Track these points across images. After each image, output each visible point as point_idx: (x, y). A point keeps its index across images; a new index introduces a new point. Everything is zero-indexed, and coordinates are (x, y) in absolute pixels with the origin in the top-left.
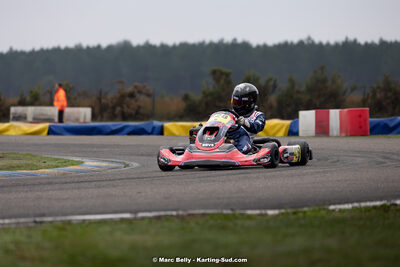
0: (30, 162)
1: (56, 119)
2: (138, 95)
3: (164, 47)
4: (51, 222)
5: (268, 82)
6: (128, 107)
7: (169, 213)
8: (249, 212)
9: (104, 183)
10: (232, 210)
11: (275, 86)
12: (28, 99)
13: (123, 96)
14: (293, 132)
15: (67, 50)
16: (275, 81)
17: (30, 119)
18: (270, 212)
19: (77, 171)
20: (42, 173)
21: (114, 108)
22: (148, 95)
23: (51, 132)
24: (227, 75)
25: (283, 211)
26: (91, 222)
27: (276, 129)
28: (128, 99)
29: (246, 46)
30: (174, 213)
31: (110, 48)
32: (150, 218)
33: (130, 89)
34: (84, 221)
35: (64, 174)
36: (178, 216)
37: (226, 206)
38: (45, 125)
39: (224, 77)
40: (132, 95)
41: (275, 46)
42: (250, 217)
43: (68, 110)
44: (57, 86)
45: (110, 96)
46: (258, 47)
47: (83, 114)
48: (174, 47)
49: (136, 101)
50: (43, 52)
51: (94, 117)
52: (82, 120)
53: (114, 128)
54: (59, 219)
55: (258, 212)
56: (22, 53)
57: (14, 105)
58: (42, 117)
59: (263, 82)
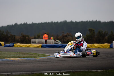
0: (35, 55)
1: (44, 43)
2: (68, 36)
5: (106, 32)
6: (65, 40)
11: (107, 34)
12: (37, 37)
14: (111, 47)
15: (49, 23)
17: (37, 43)
19: (48, 58)
20: (37, 59)
21: (61, 40)
22: (71, 36)
23: (42, 47)
24: (94, 30)
27: (106, 46)
28: (65, 37)
29: (100, 22)
31: (61, 22)
33: (66, 34)
35: (44, 59)
38: (41, 45)
39: (92, 31)
40: (66, 36)
41: (108, 22)
43: (48, 40)
45: (60, 36)
46: (103, 22)
48: (79, 22)
49: (67, 38)
53: (60, 46)
56: (36, 24)
57: (33, 39)
58: (40, 42)
59: (103, 32)
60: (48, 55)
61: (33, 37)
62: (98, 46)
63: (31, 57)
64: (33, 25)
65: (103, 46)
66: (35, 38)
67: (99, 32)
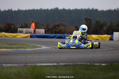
0: (24, 46)
1: (33, 33)
2: (60, 26)
3: (69, 10)
4: (30, 66)
5: (104, 22)
6: (57, 29)
7: (69, 64)
8: (96, 64)
9: (48, 54)
10: (90, 63)
11: (106, 24)
12: (24, 26)
13: (55, 26)
14: (111, 39)
15: (37, 10)
16: (106, 22)
17: (24, 32)
18: (103, 64)
19: (39, 50)
20: (28, 50)
21: (52, 30)
22: (64, 26)
23: (31, 37)
24: (90, 20)
25: (107, 64)
26: (43, 66)
27: (106, 38)
28: (57, 27)
29: (97, 10)
30: (71, 64)
31: (51, 10)
32: (63, 65)
33: (58, 24)
34: (41, 65)
35: (35, 50)
36: (72, 65)
37: (89, 62)
38: (30, 34)
40: (58, 26)
41: (106, 11)
42: (96, 66)
44: (32, 22)
45: (51, 26)
46: (101, 11)
47: (42, 31)
48: (73, 10)
49: (60, 27)
50: (29, 11)
51: (45, 32)
52: (41, 33)
53: (52, 36)
54: (33, 64)
55: (99, 64)
56: (22, 11)
57: (19, 28)
58: (28, 32)
59: (102, 22)
60: (39, 46)
61: (20, 26)
62: (97, 38)
63: (20, 48)
64: (19, 12)
65: (102, 37)
66: (22, 27)
67: (97, 22)
